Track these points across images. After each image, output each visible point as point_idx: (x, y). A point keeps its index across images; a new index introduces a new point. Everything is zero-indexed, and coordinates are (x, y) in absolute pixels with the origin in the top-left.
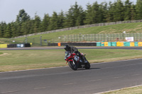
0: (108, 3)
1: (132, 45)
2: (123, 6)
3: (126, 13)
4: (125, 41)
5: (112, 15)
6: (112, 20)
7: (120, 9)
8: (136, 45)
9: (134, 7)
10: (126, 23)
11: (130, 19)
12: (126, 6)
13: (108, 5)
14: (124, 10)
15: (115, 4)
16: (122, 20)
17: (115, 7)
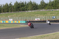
0: (2, 5)
1: (12, 22)
2: (8, 6)
3: (10, 9)
4: (9, 20)
5: (4, 10)
6: (4, 12)
7: (7, 7)
8: (14, 22)
9: (13, 6)
10: (9, 13)
11: (11, 11)
12: (10, 6)
13: (2, 6)
14: (9, 8)
15: (5, 5)
16: (8, 12)
17: (5, 7)
